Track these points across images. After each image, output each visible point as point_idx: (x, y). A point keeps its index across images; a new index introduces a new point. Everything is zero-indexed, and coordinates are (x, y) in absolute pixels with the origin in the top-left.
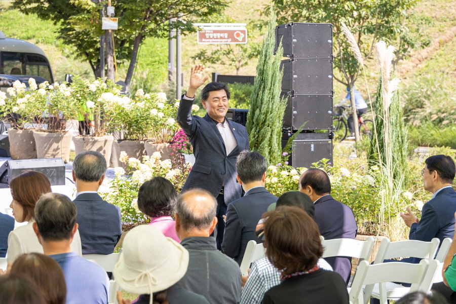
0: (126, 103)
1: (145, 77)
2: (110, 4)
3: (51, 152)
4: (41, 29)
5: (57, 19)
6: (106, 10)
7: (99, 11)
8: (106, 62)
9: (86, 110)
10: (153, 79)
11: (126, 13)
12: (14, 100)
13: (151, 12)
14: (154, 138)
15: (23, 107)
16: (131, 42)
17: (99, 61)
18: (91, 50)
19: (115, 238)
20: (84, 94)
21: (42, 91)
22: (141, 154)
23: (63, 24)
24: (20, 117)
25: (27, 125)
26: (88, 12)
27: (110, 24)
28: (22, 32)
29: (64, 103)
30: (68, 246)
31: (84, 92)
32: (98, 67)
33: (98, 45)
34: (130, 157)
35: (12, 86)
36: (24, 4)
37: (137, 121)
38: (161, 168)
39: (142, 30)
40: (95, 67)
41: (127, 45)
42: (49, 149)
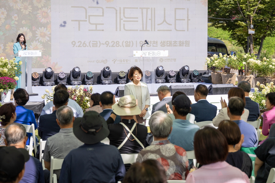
0: (259, 62)
1: (265, 52)
2: (252, 24)
3: (228, 81)
4: (223, 34)
5: (229, 30)
6: (250, 26)
7: (247, 26)
8: (250, 47)
9: (242, 65)
10: (268, 53)
11: (258, 27)
12: (214, 61)
13: (269, 27)
14: (271, 77)
15: (217, 64)
16: (260, 39)
17: (247, 46)
18: (243, 42)
19: (257, 115)
20: (241, 59)
21: (225, 58)
22: (265, 82)
23: (232, 32)
24: (216, 68)
25: (218, 71)
26: (243, 27)
27: (251, 32)
28: (215, 35)
29: (234, 62)
30: (240, 118)
31: (242, 58)
32: (246, 49)
33: (247, 40)
34: (261, 84)
35: (212, 56)
36: (216, 25)
37: (263, 70)
38: (274, 88)
39: (265, 34)
40: (245, 49)
41: (258, 40)
42: (227, 80)
